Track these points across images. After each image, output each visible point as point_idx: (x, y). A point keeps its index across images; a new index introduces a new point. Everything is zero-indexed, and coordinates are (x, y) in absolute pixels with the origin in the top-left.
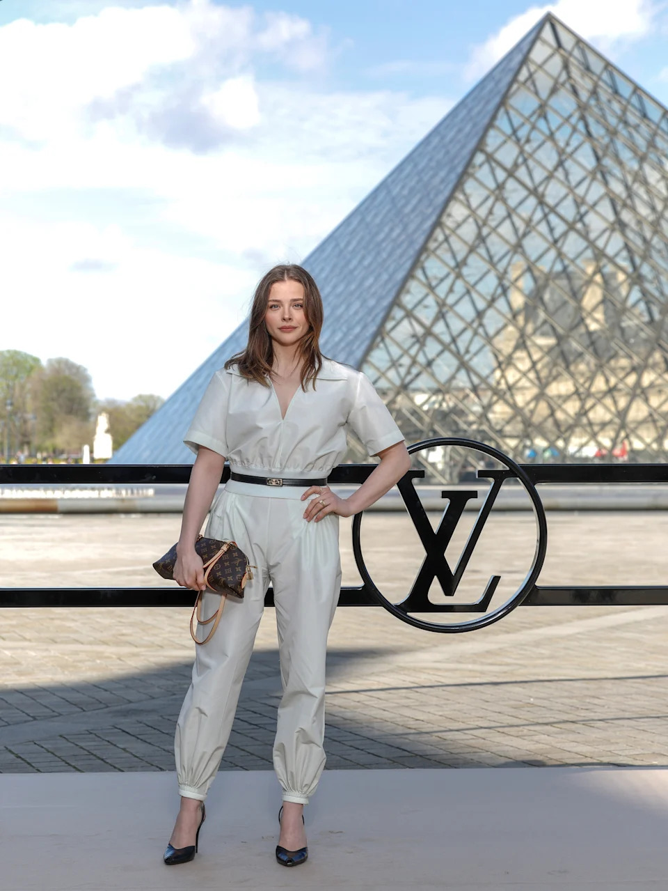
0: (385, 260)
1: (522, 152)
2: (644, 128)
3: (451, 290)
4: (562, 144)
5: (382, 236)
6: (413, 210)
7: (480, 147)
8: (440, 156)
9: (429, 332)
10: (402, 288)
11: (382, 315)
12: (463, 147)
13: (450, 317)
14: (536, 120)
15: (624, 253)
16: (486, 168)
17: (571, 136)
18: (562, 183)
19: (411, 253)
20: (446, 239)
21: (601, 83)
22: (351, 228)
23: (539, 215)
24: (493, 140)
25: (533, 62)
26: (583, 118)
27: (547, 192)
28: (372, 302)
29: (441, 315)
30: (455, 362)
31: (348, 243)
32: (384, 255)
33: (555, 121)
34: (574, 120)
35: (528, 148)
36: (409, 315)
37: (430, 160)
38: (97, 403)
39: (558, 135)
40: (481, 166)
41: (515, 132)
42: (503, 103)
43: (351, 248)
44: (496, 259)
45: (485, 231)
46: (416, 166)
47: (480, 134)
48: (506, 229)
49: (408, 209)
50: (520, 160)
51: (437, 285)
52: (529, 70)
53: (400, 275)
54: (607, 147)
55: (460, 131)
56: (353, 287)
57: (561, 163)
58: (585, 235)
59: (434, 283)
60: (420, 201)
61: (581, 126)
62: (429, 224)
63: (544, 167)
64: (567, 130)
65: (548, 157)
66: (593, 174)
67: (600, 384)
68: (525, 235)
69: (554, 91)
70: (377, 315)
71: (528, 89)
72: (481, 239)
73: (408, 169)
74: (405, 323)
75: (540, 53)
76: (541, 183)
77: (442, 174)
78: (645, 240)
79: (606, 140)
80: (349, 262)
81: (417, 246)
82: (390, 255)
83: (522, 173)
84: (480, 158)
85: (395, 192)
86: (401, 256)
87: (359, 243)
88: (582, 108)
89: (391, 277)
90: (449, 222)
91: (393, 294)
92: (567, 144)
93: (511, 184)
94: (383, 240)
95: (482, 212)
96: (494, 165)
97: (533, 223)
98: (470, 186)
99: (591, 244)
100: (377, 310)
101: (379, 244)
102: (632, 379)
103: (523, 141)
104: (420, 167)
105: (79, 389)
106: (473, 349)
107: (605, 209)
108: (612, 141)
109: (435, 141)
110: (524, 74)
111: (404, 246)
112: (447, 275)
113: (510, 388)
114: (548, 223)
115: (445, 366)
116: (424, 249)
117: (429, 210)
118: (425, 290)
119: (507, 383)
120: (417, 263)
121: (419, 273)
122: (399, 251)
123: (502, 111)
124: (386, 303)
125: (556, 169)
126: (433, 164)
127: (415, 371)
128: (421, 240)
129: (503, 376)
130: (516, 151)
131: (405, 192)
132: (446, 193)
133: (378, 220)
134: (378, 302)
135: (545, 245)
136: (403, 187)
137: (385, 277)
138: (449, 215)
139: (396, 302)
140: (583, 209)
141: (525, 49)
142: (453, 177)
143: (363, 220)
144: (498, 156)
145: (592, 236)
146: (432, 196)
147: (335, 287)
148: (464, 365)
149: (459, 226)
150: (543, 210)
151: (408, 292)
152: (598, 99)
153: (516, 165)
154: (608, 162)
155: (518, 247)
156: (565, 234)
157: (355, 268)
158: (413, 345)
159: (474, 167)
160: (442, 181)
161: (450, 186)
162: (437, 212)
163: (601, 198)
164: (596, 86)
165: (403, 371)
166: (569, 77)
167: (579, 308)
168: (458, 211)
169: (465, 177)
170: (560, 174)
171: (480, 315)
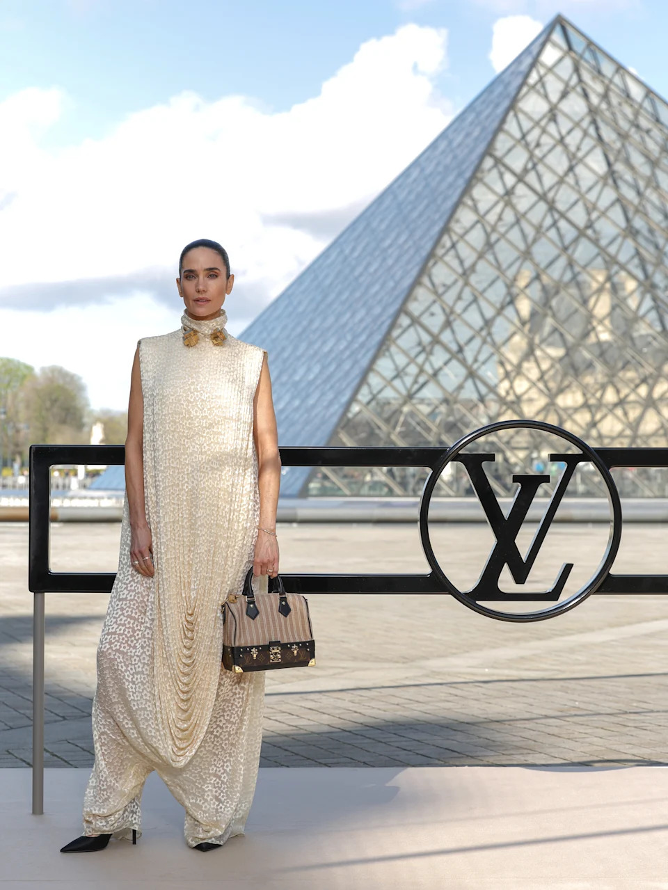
0: (391, 268)
1: (531, 156)
2: (656, 133)
3: (459, 298)
4: (573, 148)
5: (388, 242)
6: (420, 216)
7: (489, 151)
8: (448, 160)
9: (436, 340)
10: (409, 295)
11: (388, 323)
12: (471, 151)
13: (457, 325)
14: (547, 124)
15: (636, 261)
16: (495, 173)
17: (582, 140)
18: (572, 188)
19: (418, 259)
20: (454, 246)
21: (612, 87)
22: (356, 234)
23: (548, 221)
24: (502, 144)
25: (543, 65)
26: (594, 122)
27: (558, 198)
28: (377, 310)
29: (448, 324)
30: (463, 372)
31: (353, 249)
32: (390, 262)
33: (565, 125)
34: (585, 124)
35: (538, 153)
36: (415, 321)
37: (438, 164)
38: (91, 412)
39: (568, 140)
40: (490, 170)
41: (524, 136)
42: (512, 106)
43: (356, 254)
44: (504, 266)
45: (494, 237)
46: (422, 170)
47: (489, 137)
48: (514, 235)
49: (415, 214)
50: (530, 165)
51: (444, 292)
52: (538, 72)
53: (408, 282)
54: (619, 152)
55: (468, 135)
56: (358, 294)
57: (571, 169)
58: (596, 242)
59: (441, 290)
60: (427, 206)
61: (592, 131)
62: (437, 229)
63: (554, 172)
64: (577, 134)
65: (558, 161)
66: (604, 179)
67: (610, 396)
68: (535, 241)
69: (564, 95)
70: (383, 323)
71: (538, 92)
72: (489, 245)
73: (415, 174)
74: (412, 330)
75: (550, 55)
76: (550, 189)
77: (450, 179)
78: (657, 247)
79: (618, 145)
80: (353, 270)
81: (424, 253)
82: (397, 260)
83: (531, 178)
84: (489, 162)
85: (401, 197)
86: (408, 262)
87: (364, 249)
88: (593, 111)
89: (397, 283)
90: (457, 228)
91: (399, 301)
92: (578, 149)
93: (521, 189)
94: (390, 246)
95: (492, 218)
96: (503, 169)
97: (543, 230)
98: (478, 192)
99: (603, 251)
100: (384, 318)
101: (385, 250)
102: (643, 390)
103: (533, 145)
104: (428, 171)
105: (73, 398)
106: (482, 358)
107: (617, 214)
108: (623, 145)
109: (443, 145)
110: (534, 78)
111: (412, 252)
112: (455, 282)
113: (519, 398)
114: (558, 230)
115: (453, 375)
116: (431, 254)
117: (437, 216)
118: (432, 297)
119: (515, 394)
120: (424, 270)
121: (426, 280)
122: (406, 258)
123: (511, 114)
124: (392, 310)
125: (566, 174)
126: (440, 169)
127: (422, 380)
128: (428, 247)
129: (512, 387)
130: (525, 156)
131: (412, 197)
132: (454, 199)
133: (383, 226)
134: (384, 310)
135: (555, 252)
136: (410, 193)
137: (391, 284)
138: (458, 221)
139: (402, 310)
140: (594, 215)
141: (535, 52)
142: (461, 183)
143: (368, 225)
144: (507, 161)
145: (603, 242)
146: (439, 201)
147: (340, 293)
148: (472, 375)
149: (467, 232)
150: (552, 216)
151: (416, 299)
152: (609, 103)
153: (526, 171)
154: (619, 167)
155: (527, 255)
156: (576, 241)
157: (361, 275)
158: (420, 353)
159: (483, 172)
160: (450, 186)
161: (459, 191)
162: (445, 217)
163: (612, 204)
164: (607, 89)
165: (409, 381)
166: (580, 80)
167: (590, 316)
168: (466, 217)
169: (474, 181)
170: (570, 179)
171: (488, 323)
